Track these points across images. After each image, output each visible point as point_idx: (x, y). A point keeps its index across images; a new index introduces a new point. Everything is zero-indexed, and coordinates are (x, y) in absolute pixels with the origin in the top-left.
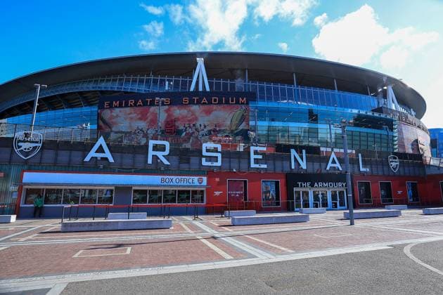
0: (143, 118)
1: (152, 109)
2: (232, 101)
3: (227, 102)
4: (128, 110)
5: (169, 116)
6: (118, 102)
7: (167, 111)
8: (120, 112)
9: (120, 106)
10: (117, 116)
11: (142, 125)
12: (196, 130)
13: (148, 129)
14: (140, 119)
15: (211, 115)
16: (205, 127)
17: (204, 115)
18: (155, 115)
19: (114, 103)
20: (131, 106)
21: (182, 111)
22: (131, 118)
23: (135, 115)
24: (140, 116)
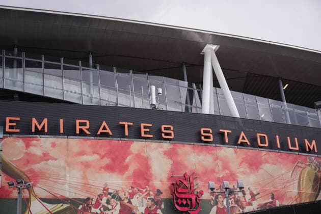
0: (116, 165)
1: (136, 146)
2: (294, 145)
3: (284, 147)
4: (74, 143)
5: (177, 165)
6: (45, 121)
7: (170, 154)
8: (54, 145)
9: (54, 131)
10: (46, 157)
11: (117, 182)
12: (237, 201)
13: (132, 195)
14: (110, 168)
15: (260, 172)
16: (253, 197)
17: (248, 170)
18: (145, 162)
19: (34, 121)
20: (82, 133)
21: (201, 157)
22: (87, 165)
23: (97, 157)
24: (107, 161)
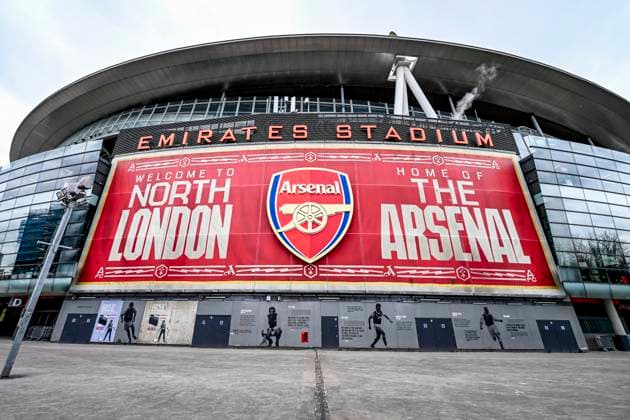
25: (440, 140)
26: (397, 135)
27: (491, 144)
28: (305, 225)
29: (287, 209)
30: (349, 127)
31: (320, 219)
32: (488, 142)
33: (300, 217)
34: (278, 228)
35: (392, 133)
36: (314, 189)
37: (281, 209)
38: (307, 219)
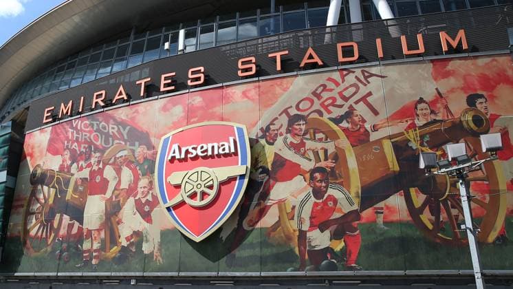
25: (380, 54)
26: (317, 59)
27: (465, 46)
28: (193, 196)
29: (176, 178)
30: (253, 59)
31: (211, 187)
32: (460, 43)
33: (189, 187)
34: (165, 202)
35: (311, 57)
36: (206, 151)
37: (169, 179)
38: (195, 189)
